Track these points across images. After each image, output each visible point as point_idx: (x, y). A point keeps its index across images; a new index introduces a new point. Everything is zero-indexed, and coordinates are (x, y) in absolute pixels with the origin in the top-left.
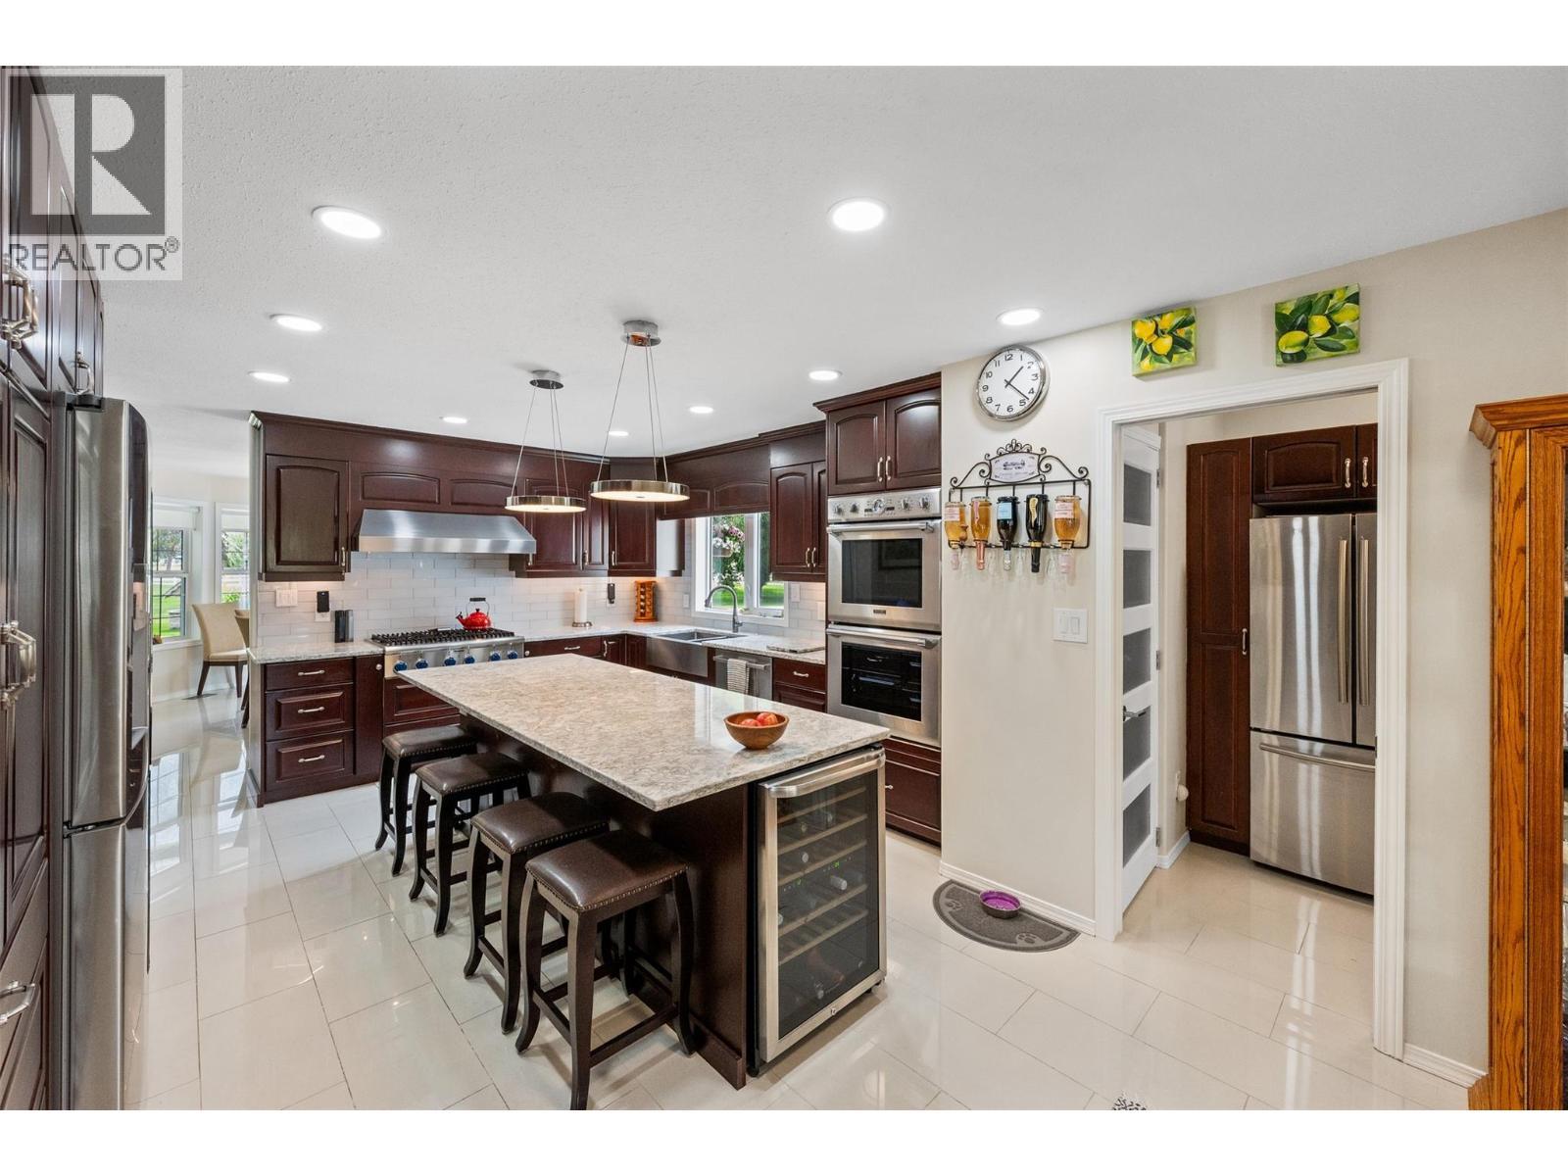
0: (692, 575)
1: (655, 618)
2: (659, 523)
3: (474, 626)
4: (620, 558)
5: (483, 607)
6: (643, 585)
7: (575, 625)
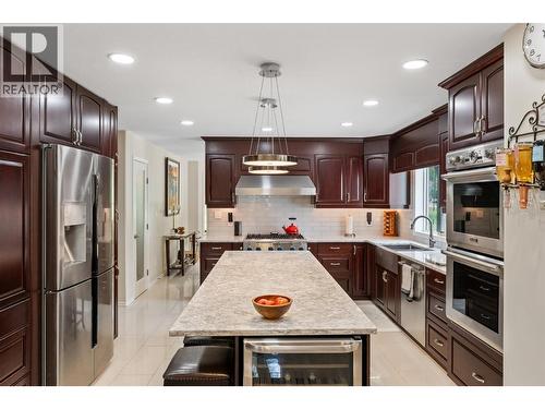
0: (414, 208)
1: (396, 234)
2: (392, 176)
3: (291, 232)
4: (369, 197)
5: (295, 223)
6: (388, 214)
7: (346, 235)
